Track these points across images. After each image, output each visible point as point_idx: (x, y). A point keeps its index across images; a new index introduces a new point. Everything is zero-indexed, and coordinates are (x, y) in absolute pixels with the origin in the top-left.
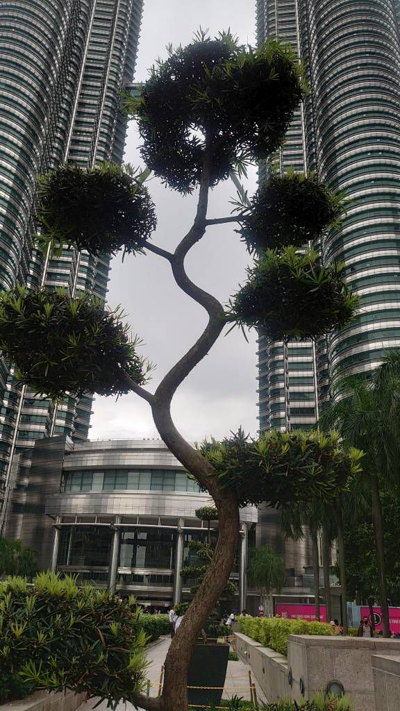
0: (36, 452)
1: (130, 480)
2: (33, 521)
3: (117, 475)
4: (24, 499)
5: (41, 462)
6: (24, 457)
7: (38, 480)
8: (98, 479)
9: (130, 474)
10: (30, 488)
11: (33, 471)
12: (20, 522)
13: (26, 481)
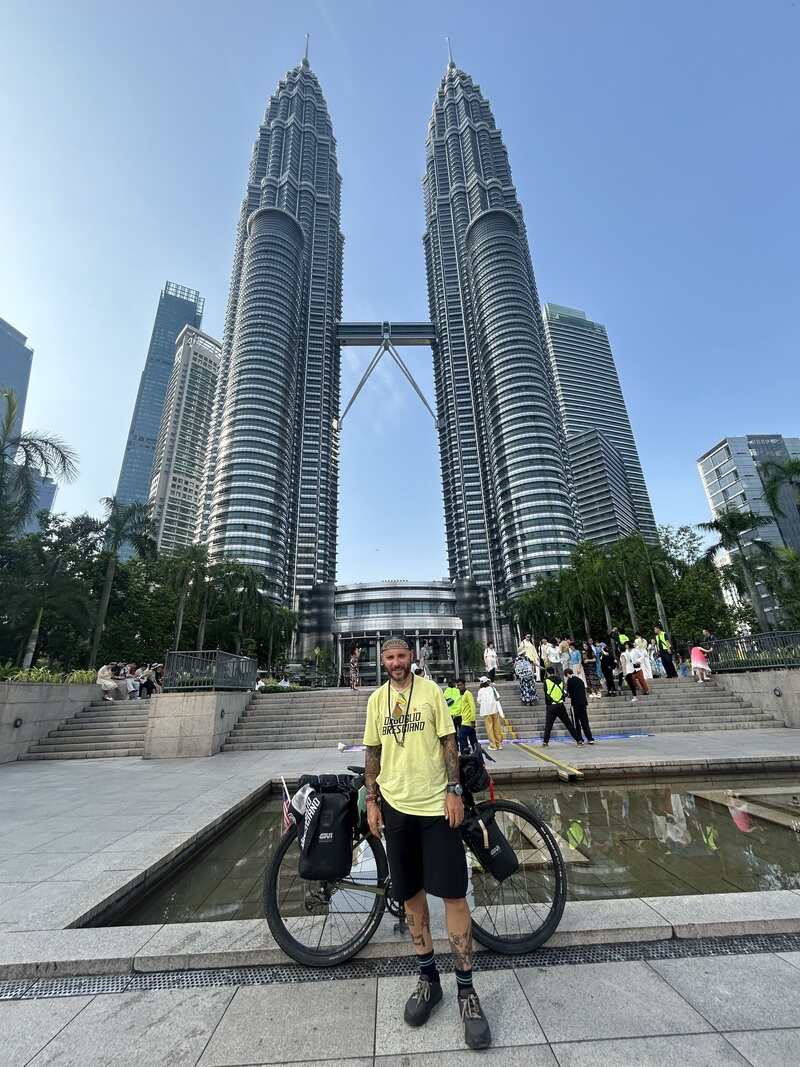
0: (310, 593)
1: (371, 608)
2: (314, 637)
3: (362, 606)
4: (306, 623)
5: (314, 599)
6: (301, 596)
7: (315, 610)
8: (351, 609)
9: (372, 604)
10: (308, 617)
11: (310, 606)
12: (306, 639)
13: (306, 612)
